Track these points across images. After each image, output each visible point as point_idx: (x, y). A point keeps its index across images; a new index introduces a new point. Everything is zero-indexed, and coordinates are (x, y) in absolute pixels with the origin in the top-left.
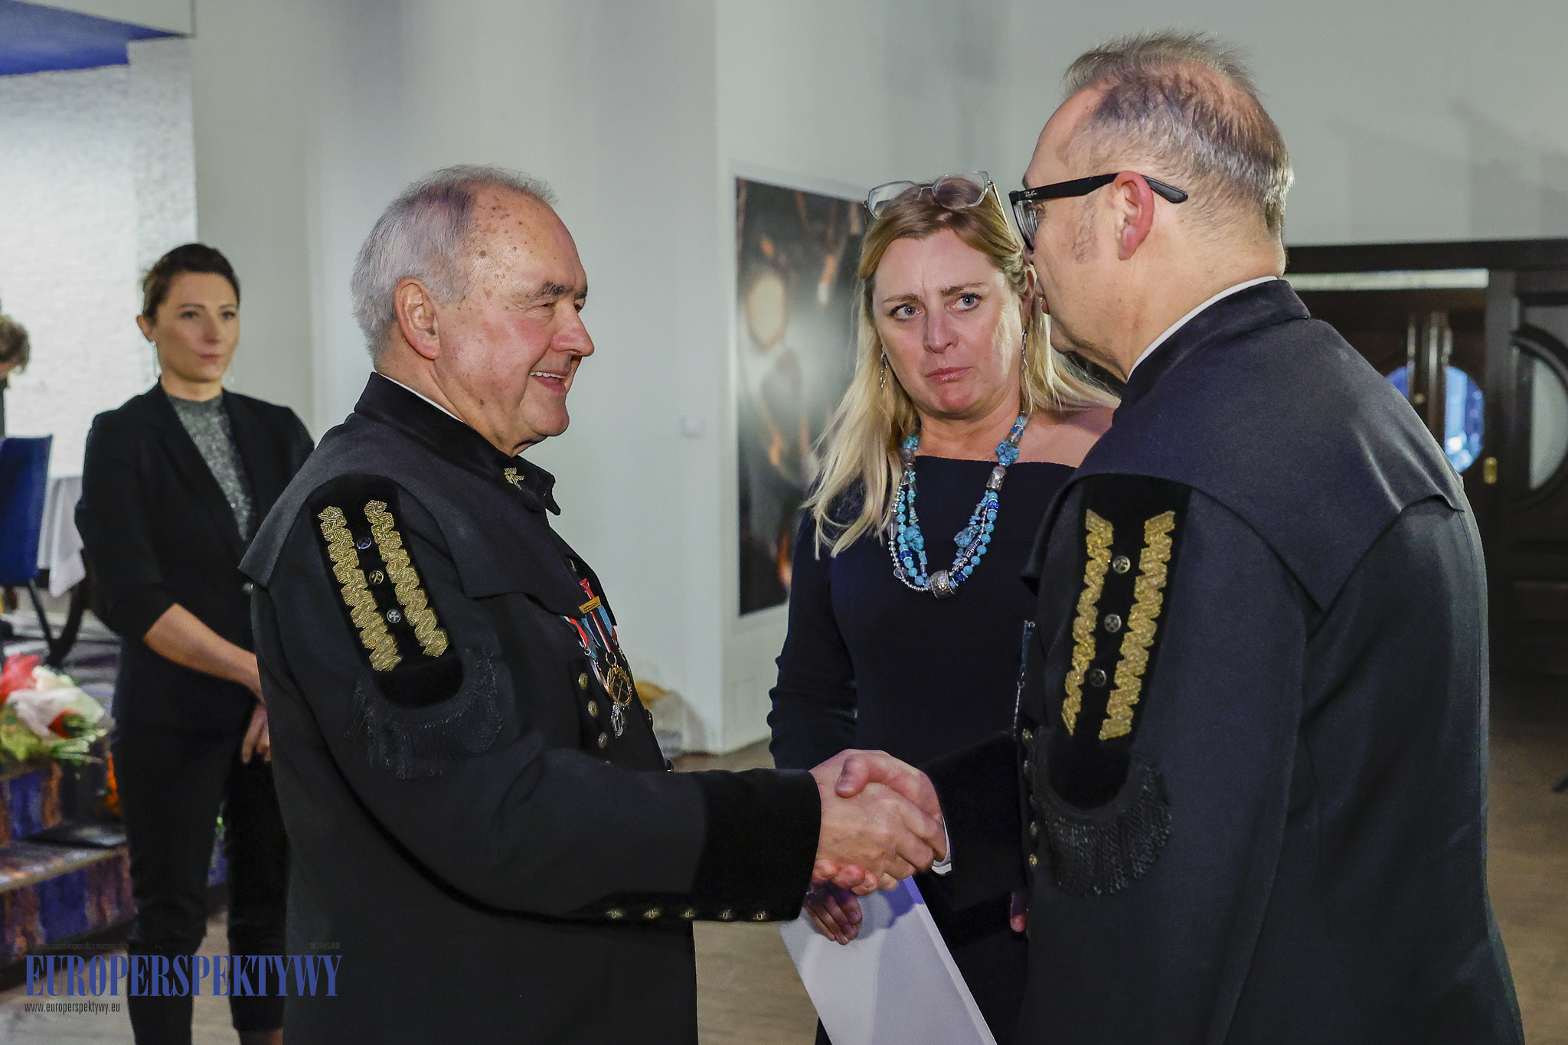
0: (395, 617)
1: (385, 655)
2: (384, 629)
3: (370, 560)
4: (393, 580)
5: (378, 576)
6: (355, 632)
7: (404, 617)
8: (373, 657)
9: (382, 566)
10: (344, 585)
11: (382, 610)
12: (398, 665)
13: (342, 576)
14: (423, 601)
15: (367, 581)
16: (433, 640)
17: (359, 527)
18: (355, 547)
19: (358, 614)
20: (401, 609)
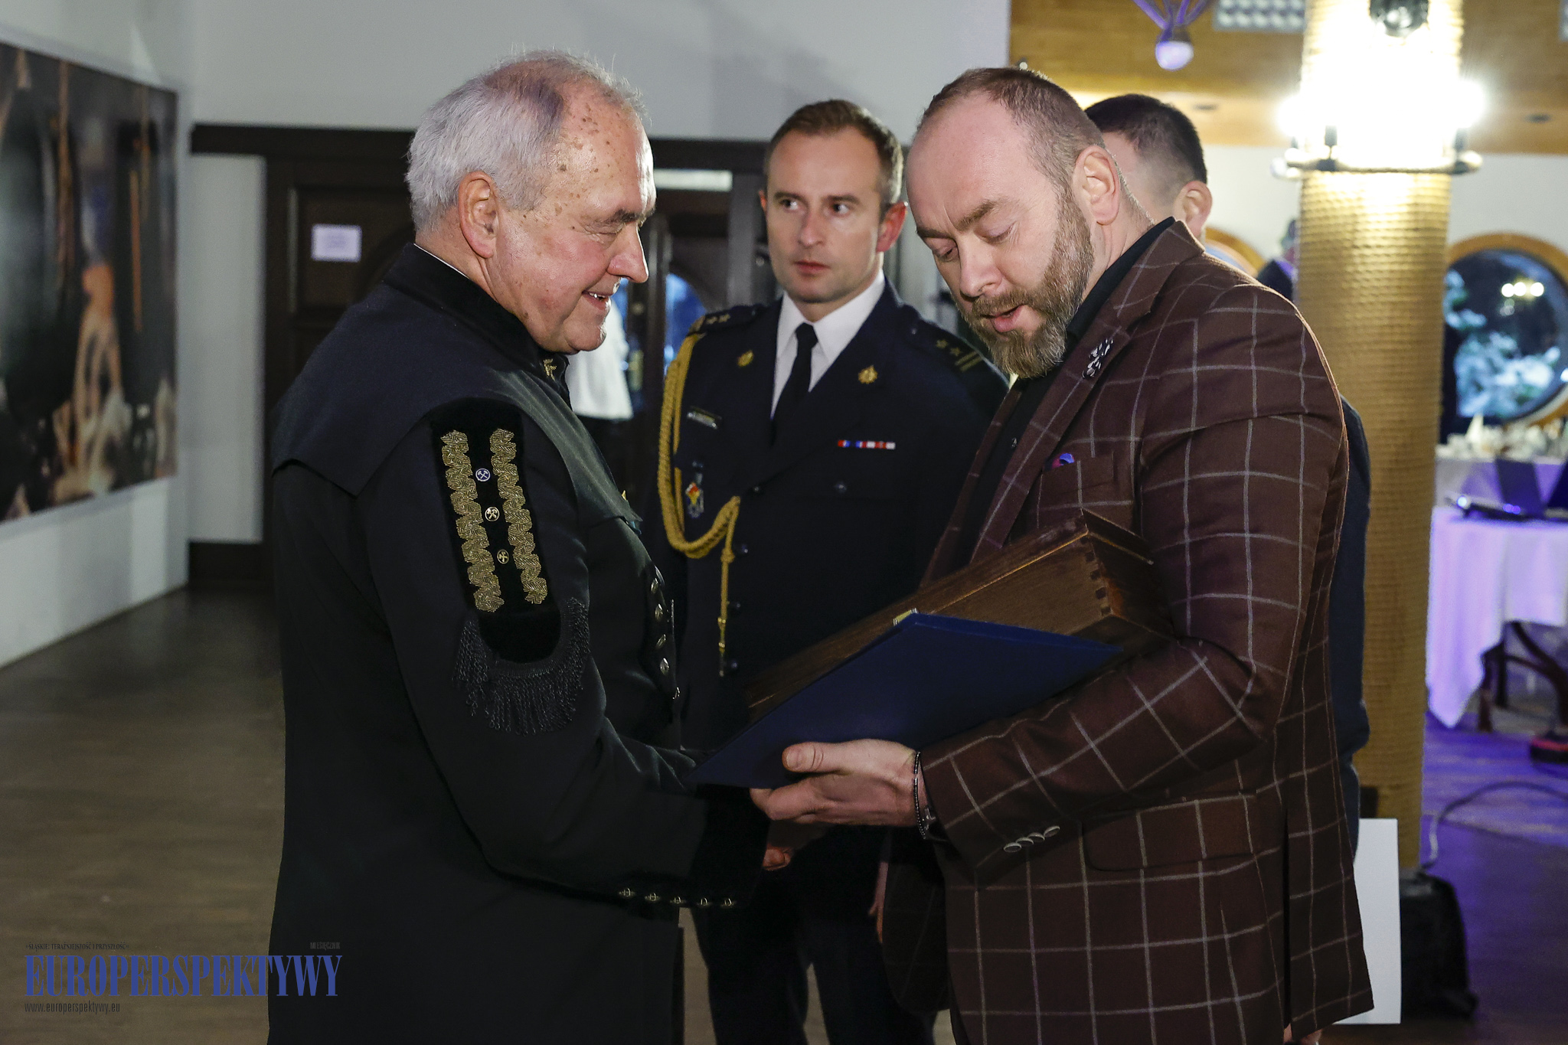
0: (504, 557)
1: (489, 597)
2: (492, 569)
3: (488, 494)
4: (508, 519)
5: (492, 512)
6: (463, 566)
7: (511, 558)
8: (478, 595)
9: (499, 503)
10: (461, 516)
11: (493, 549)
12: (501, 609)
13: (460, 507)
14: (532, 545)
15: (483, 517)
16: (536, 589)
17: (480, 456)
18: (473, 477)
19: (470, 549)
20: (510, 550)
